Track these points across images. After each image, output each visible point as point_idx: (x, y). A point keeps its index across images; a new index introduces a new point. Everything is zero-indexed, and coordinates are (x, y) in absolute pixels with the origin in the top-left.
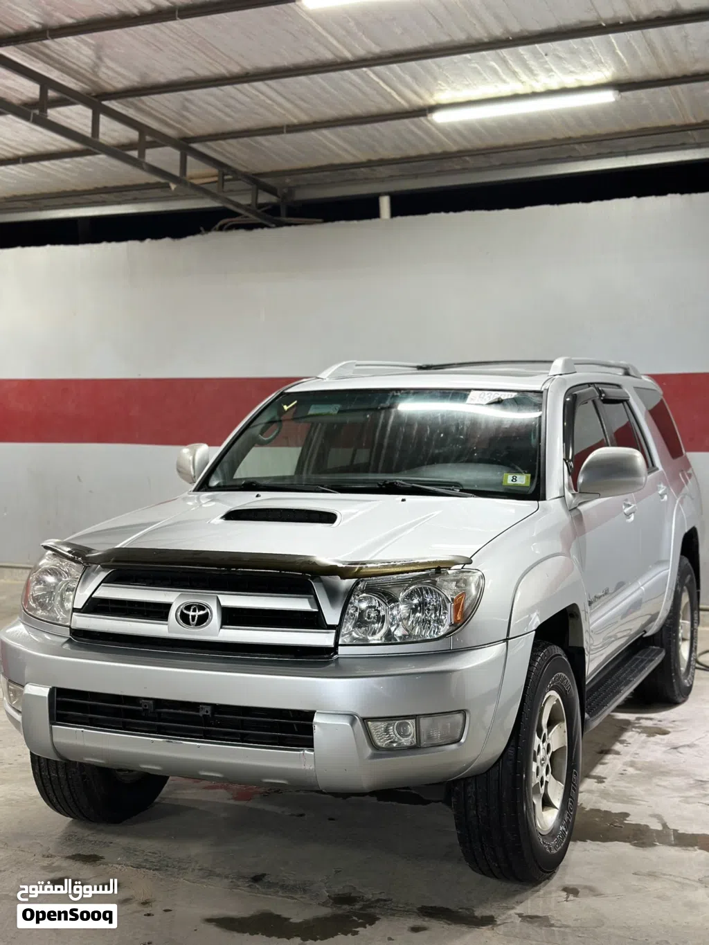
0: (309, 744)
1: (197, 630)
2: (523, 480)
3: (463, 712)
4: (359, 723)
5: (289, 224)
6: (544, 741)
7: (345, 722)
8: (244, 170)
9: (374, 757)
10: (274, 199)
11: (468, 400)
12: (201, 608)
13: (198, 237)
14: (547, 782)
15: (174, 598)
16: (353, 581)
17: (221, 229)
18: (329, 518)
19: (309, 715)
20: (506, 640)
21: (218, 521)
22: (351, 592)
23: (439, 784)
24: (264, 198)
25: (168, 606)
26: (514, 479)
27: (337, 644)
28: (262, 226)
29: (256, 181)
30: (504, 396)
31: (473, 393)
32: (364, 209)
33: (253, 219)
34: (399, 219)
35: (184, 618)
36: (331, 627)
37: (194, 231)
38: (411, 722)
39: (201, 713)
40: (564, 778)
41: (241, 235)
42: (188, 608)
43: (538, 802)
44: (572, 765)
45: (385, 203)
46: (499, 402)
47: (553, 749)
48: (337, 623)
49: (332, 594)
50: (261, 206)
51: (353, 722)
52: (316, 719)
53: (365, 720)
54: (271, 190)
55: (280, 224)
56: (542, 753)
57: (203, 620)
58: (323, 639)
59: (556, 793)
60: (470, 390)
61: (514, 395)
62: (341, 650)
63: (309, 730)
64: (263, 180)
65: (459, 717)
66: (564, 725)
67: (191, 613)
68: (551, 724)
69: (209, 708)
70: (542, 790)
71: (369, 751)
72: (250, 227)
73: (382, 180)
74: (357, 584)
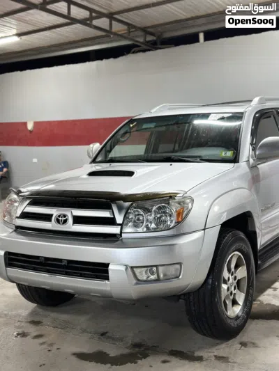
0: (107, 278)
1: (62, 226)
2: (229, 154)
3: (180, 264)
4: (129, 269)
5: (161, 48)
6: (232, 275)
7: (123, 268)
8: (139, 26)
9: (137, 284)
10: (155, 38)
11: (209, 118)
12: (65, 216)
13: (124, 57)
14: (235, 294)
15: (54, 212)
16: (130, 203)
17: (134, 53)
18: (130, 174)
19: (107, 265)
20: (204, 229)
21: (85, 176)
22: (129, 208)
23: (174, 296)
24: (150, 38)
25: (52, 215)
26: (225, 153)
27: (121, 232)
28: (149, 50)
29: (145, 30)
30: (226, 115)
31: (212, 115)
32: (193, 39)
33: (145, 47)
34: (207, 42)
35: (58, 221)
36: (119, 225)
37: (122, 55)
38: (155, 268)
39: (63, 264)
40: (245, 292)
41: (141, 54)
42: (59, 216)
43: (229, 303)
44: (250, 286)
45: (201, 36)
46: (223, 119)
47: (239, 278)
48: (121, 222)
49: (120, 209)
50: (148, 42)
51: (126, 269)
52: (111, 267)
53: (132, 268)
54: (152, 34)
55: (156, 49)
56: (231, 280)
57: (65, 221)
58: (114, 230)
59: (241, 298)
60: (210, 114)
61: (230, 115)
62: (124, 236)
63: (107, 272)
64: (149, 30)
65: (178, 266)
66: (245, 267)
67: (60, 219)
68: (237, 267)
69: (66, 261)
70: (232, 297)
71: (135, 281)
72: (144, 51)
73: (199, 26)
74: (132, 204)
